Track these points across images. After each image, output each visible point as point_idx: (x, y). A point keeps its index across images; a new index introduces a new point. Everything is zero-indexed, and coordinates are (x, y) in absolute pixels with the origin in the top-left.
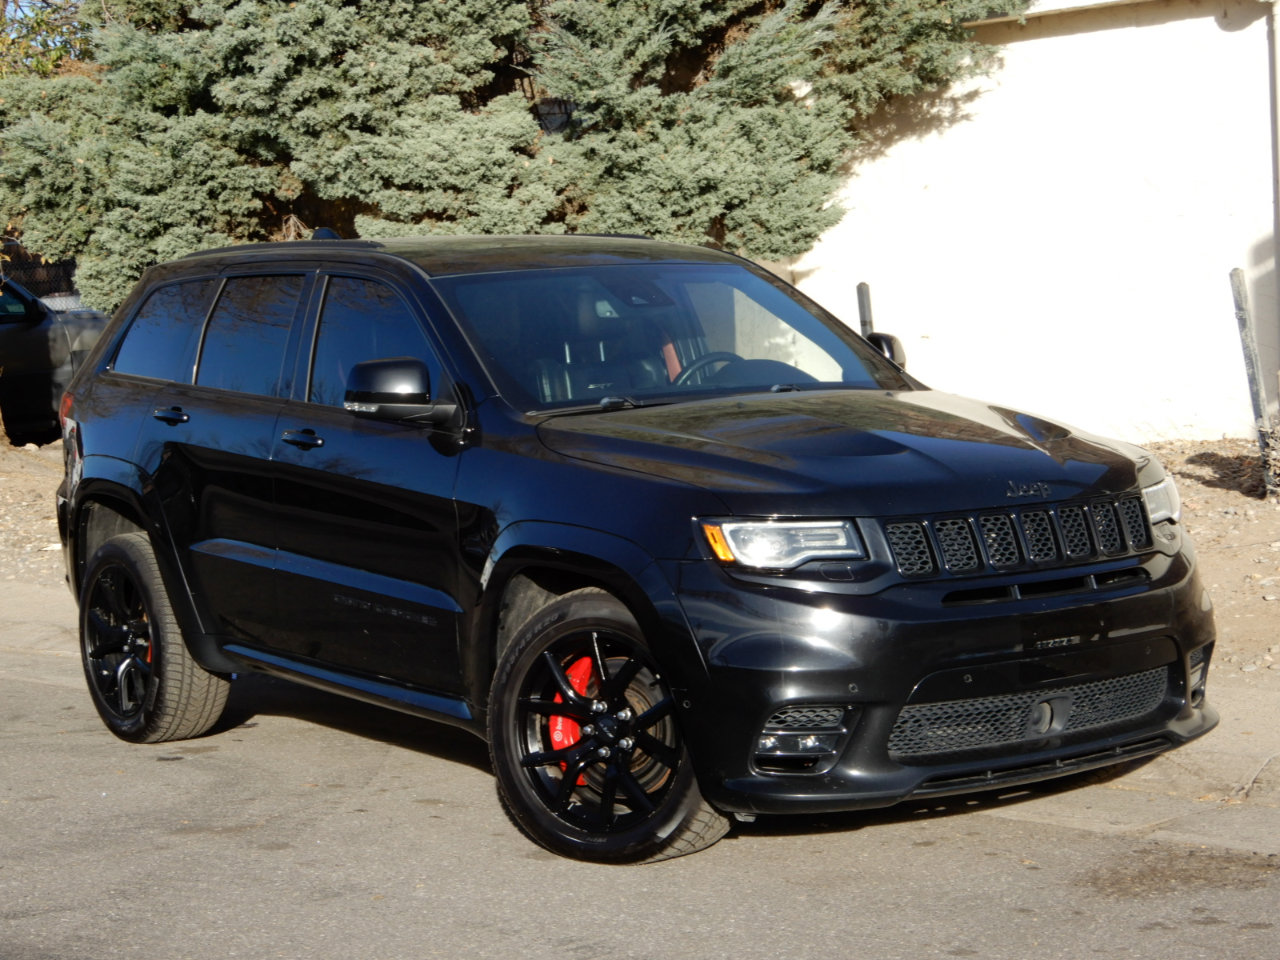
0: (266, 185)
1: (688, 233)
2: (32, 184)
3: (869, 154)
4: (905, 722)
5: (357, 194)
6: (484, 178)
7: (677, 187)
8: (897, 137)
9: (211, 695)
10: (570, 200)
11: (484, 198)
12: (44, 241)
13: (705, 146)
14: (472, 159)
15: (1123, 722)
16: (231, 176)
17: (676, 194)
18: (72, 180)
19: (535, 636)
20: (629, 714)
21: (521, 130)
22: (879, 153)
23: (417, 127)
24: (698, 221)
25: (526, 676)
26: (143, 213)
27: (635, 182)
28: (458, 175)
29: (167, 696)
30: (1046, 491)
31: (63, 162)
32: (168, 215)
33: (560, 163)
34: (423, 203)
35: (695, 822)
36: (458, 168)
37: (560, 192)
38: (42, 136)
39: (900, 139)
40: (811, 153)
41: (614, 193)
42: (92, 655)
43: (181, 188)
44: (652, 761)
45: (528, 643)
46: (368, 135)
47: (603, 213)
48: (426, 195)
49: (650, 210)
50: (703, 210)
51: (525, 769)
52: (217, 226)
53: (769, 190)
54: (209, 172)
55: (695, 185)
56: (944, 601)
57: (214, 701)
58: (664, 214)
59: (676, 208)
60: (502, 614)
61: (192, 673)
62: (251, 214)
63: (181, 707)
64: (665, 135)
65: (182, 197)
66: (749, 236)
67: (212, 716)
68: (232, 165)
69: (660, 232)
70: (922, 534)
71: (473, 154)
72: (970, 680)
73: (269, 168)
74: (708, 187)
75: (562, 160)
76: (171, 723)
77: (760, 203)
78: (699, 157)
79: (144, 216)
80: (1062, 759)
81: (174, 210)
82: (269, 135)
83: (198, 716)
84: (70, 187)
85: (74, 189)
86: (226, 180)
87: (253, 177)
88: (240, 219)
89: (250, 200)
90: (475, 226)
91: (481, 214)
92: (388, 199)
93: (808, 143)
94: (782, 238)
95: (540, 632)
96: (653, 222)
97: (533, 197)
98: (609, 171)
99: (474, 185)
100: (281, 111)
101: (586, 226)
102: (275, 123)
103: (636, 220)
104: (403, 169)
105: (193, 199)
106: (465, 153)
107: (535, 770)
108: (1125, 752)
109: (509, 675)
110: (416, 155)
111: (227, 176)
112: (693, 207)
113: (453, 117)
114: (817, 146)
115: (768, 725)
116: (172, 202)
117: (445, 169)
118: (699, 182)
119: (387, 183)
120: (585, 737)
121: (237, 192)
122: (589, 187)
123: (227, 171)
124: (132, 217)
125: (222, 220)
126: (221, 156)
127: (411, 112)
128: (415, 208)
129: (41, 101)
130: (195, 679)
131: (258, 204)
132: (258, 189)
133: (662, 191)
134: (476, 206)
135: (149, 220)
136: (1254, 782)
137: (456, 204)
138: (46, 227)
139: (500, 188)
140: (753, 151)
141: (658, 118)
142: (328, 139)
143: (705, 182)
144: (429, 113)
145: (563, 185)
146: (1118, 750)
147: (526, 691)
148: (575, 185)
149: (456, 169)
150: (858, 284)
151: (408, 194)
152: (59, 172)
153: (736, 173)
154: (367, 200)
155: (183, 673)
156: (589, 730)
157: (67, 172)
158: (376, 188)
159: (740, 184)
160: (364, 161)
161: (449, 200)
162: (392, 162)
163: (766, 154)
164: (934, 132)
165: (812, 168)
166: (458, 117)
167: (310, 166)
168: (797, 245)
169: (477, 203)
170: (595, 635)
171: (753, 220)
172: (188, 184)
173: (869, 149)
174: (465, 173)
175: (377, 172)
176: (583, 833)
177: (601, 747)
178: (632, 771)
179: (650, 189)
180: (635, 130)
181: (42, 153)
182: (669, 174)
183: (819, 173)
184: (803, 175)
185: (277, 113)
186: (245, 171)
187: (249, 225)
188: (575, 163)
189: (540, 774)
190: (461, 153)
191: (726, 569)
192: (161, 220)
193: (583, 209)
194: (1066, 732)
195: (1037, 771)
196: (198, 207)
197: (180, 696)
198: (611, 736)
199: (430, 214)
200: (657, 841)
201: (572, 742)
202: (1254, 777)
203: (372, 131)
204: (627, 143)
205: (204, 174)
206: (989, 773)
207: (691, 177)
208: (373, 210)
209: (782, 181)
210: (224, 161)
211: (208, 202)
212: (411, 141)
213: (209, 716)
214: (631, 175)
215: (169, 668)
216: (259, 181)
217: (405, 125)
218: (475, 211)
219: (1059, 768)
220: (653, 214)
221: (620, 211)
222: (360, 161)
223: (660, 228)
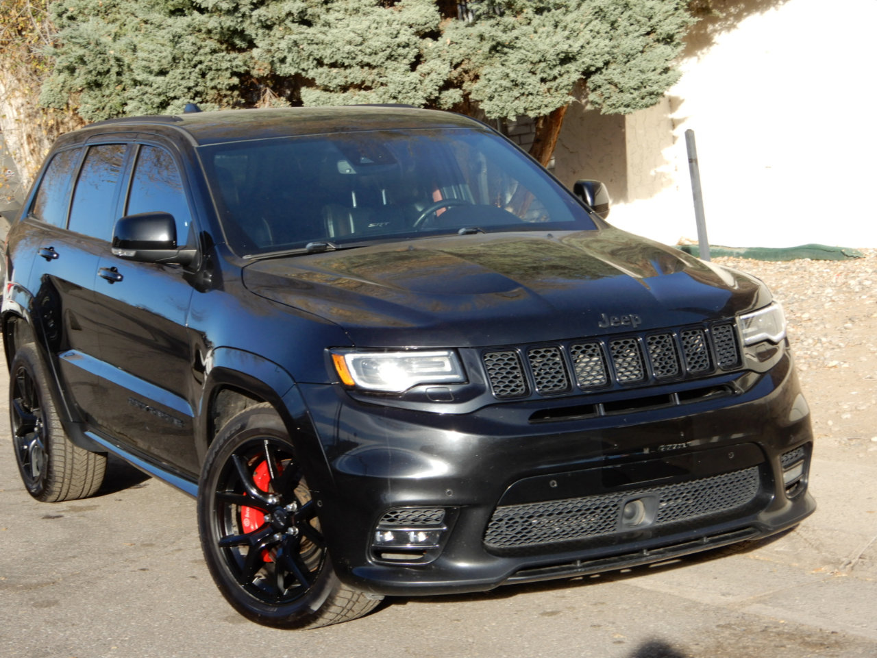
0: (241, 66)
1: (555, 94)
2: (81, 70)
3: (727, 28)
4: (501, 520)
5: (300, 71)
6: (390, 57)
7: (543, 59)
8: (745, 14)
9: (91, 467)
10: (466, 72)
11: (391, 73)
12: (93, 112)
13: (565, 27)
14: (380, 43)
15: (713, 515)
16: (213, 60)
17: (543, 65)
18: (109, 66)
19: (225, 441)
20: (296, 506)
21: (425, 19)
22: (733, 26)
23: (341, 20)
24: (562, 85)
25: (221, 474)
26: (154, 90)
27: (513, 56)
28: (370, 55)
29: (55, 468)
30: (636, 321)
31: (100, 53)
32: (171, 90)
33: (457, 43)
34: (346, 77)
35: (337, 598)
36: (370, 50)
37: (456, 67)
38: (82, 35)
39: (748, 15)
40: (656, 29)
41: (498, 65)
42: (17, 434)
43: (181, 70)
44: (315, 546)
45: (221, 447)
46: (305, 27)
47: (490, 80)
48: (348, 71)
49: (522, 77)
50: (565, 76)
51: (222, 548)
52: (208, 98)
53: (622, 59)
54: (197, 58)
55: (555, 57)
56: (531, 418)
57: (94, 471)
58: (534, 80)
59: (545, 75)
60: (215, 420)
61: (73, 450)
62: (232, 88)
63: (67, 476)
64: (537, 20)
65: (180, 77)
66: (607, 95)
67: (95, 482)
68: (214, 51)
69: (532, 94)
70: (517, 361)
71: (381, 39)
72: (556, 485)
73: (244, 54)
74: (567, 59)
75: (459, 41)
76: (61, 488)
77: (614, 69)
78: (560, 35)
79: (155, 92)
80: (649, 549)
81: (175, 87)
82: (237, 29)
83: (83, 482)
84: (108, 71)
85: (111, 73)
86: (210, 63)
87: (230, 61)
88: (224, 92)
89: (230, 78)
90: (385, 93)
91: (389, 84)
92: (319, 75)
93: (653, 22)
94: (631, 96)
95: (229, 438)
96: (526, 87)
97: (432, 70)
98: (494, 49)
99: (383, 63)
100: (243, 10)
101: (477, 91)
102: (240, 20)
103: (513, 85)
104: (328, 52)
105: (189, 78)
106: (376, 38)
107: (230, 549)
108: (712, 542)
109: (209, 472)
110: (338, 42)
111: (210, 61)
112: (557, 75)
113: (369, 11)
114: (660, 24)
115: (381, 523)
116: (173, 81)
117: (360, 51)
118: (558, 54)
119: (320, 63)
120: (265, 525)
121: (220, 72)
122: (480, 61)
123: (209, 57)
124: (147, 93)
125: (212, 94)
126: (206, 46)
127: (337, 8)
128: (340, 81)
129: (99, 9)
130: (76, 455)
131: (235, 80)
132: (235, 69)
133: (532, 63)
134: (384, 78)
135: (160, 95)
136: (860, 558)
137: (371, 78)
138: (94, 102)
139: (404, 64)
140: (608, 30)
141: (531, 6)
142: (277, 31)
143: (564, 55)
144: (350, 9)
145: (459, 61)
146: (705, 540)
147: (221, 487)
148: (469, 59)
149: (368, 51)
150: (685, 130)
151: (335, 70)
152: (98, 61)
153: (591, 47)
154: (307, 76)
155: (65, 451)
156: (267, 518)
157: (104, 60)
158: (311, 66)
159: (594, 55)
160: (301, 47)
161: (364, 74)
162: (321, 47)
163: (619, 32)
164: (772, 9)
165: (658, 41)
166: (373, 11)
167: (266, 51)
168: (644, 101)
169: (386, 77)
170: (266, 442)
171: (609, 83)
172: (184, 68)
173: (725, 24)
174: (376, 54)
175: (310, 55)
176: (261, 603)
177: (277, 532)
178: (301, 553)
179: (522, 61)
180: (515, 16)
181: (85, 47)
182: (536, 49)
183: (665, 44)
184: (651, 46)
185: (240, 12)
186: (223, 57)
187: (232, 97)
188: (468, 43)
189: (234, 554)
190: (372, 38)
191: (348, 392)
192: (168, 94)
193: (477, 77)
194: (657, 524)
195: (623, 560)
196: (192, 84)
197: (65, 468)
198: (282, 524)
199: (353, 85)
200: (311, 613)
201: (257, 527)
202: (860, 554)
203: (309, 24)
204: (507, 27)
205: (194, 60)
206: (578, 562)
207: (552, 51)
208: (310, 83)
209: (632, 52)
210: (207, 50)
211: (199, 80)
212: (334, 31)
213: (92, 481)
214: (511, 51)
215: (54, 447)
216: (234, 64)
217: (330, 18)
218: (384, 82)
219: (646, 556)
220: (525, 80)
221: (502, 79)
222: (299, 47)
223: (531, 91)
